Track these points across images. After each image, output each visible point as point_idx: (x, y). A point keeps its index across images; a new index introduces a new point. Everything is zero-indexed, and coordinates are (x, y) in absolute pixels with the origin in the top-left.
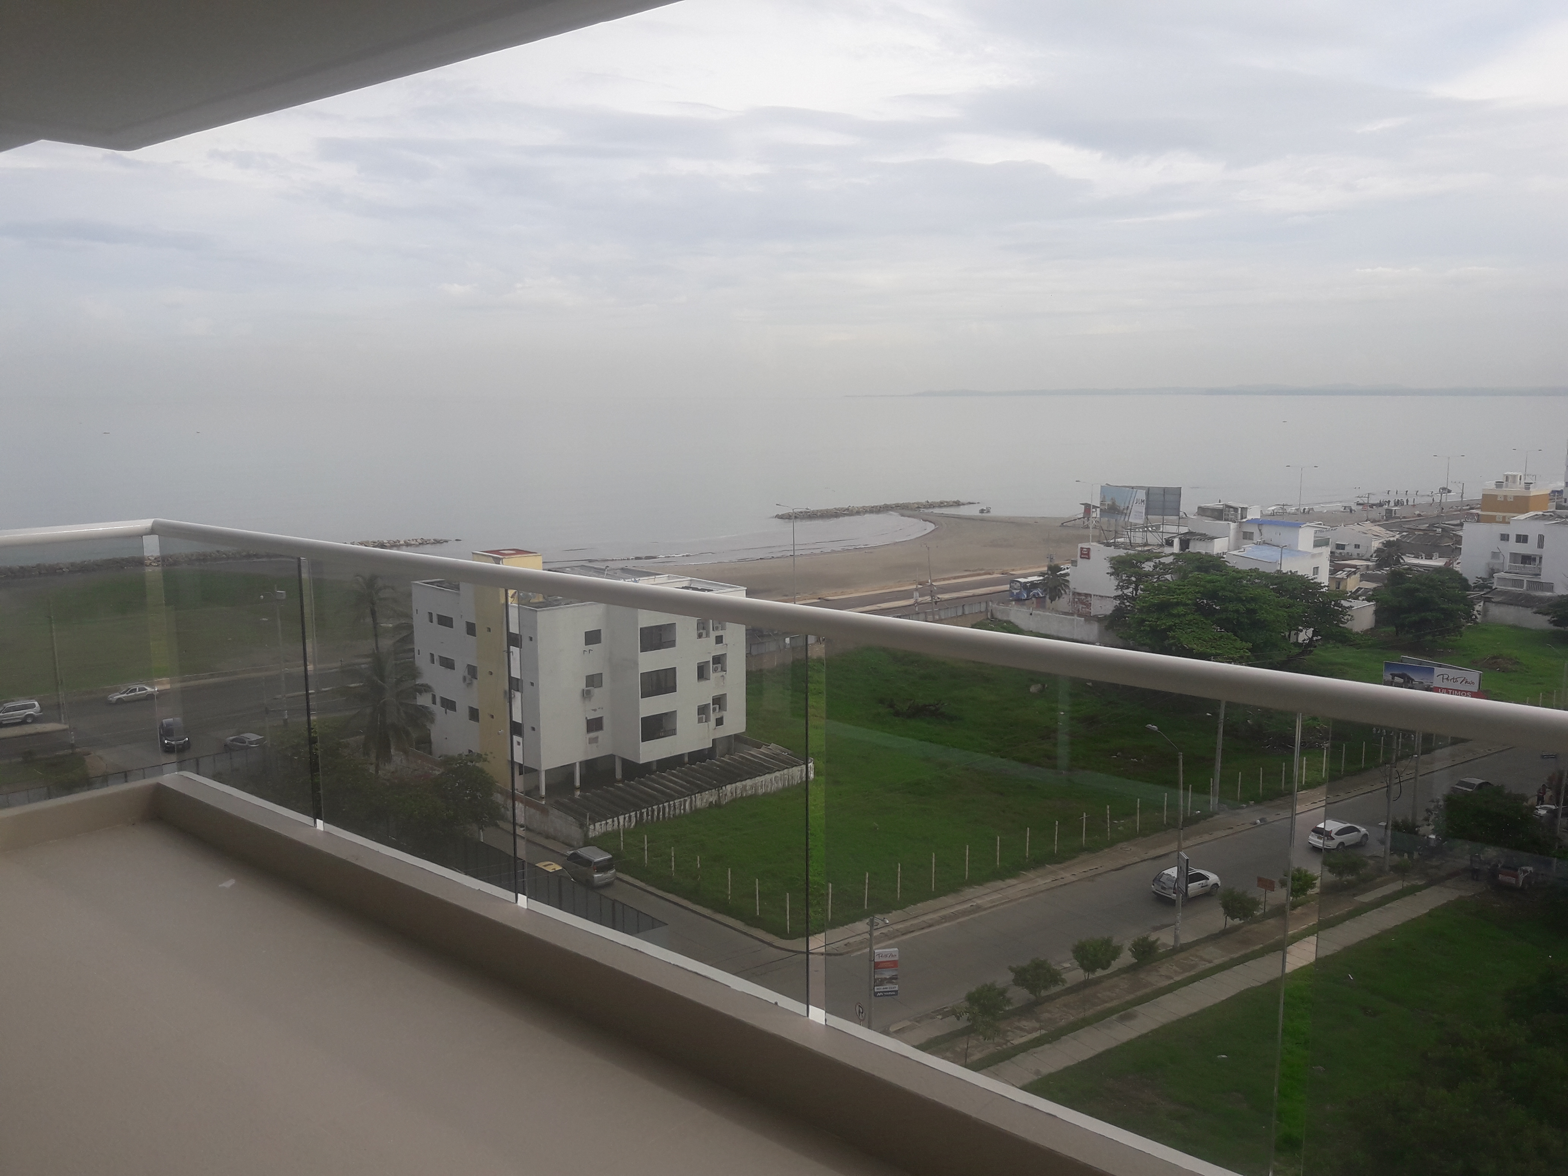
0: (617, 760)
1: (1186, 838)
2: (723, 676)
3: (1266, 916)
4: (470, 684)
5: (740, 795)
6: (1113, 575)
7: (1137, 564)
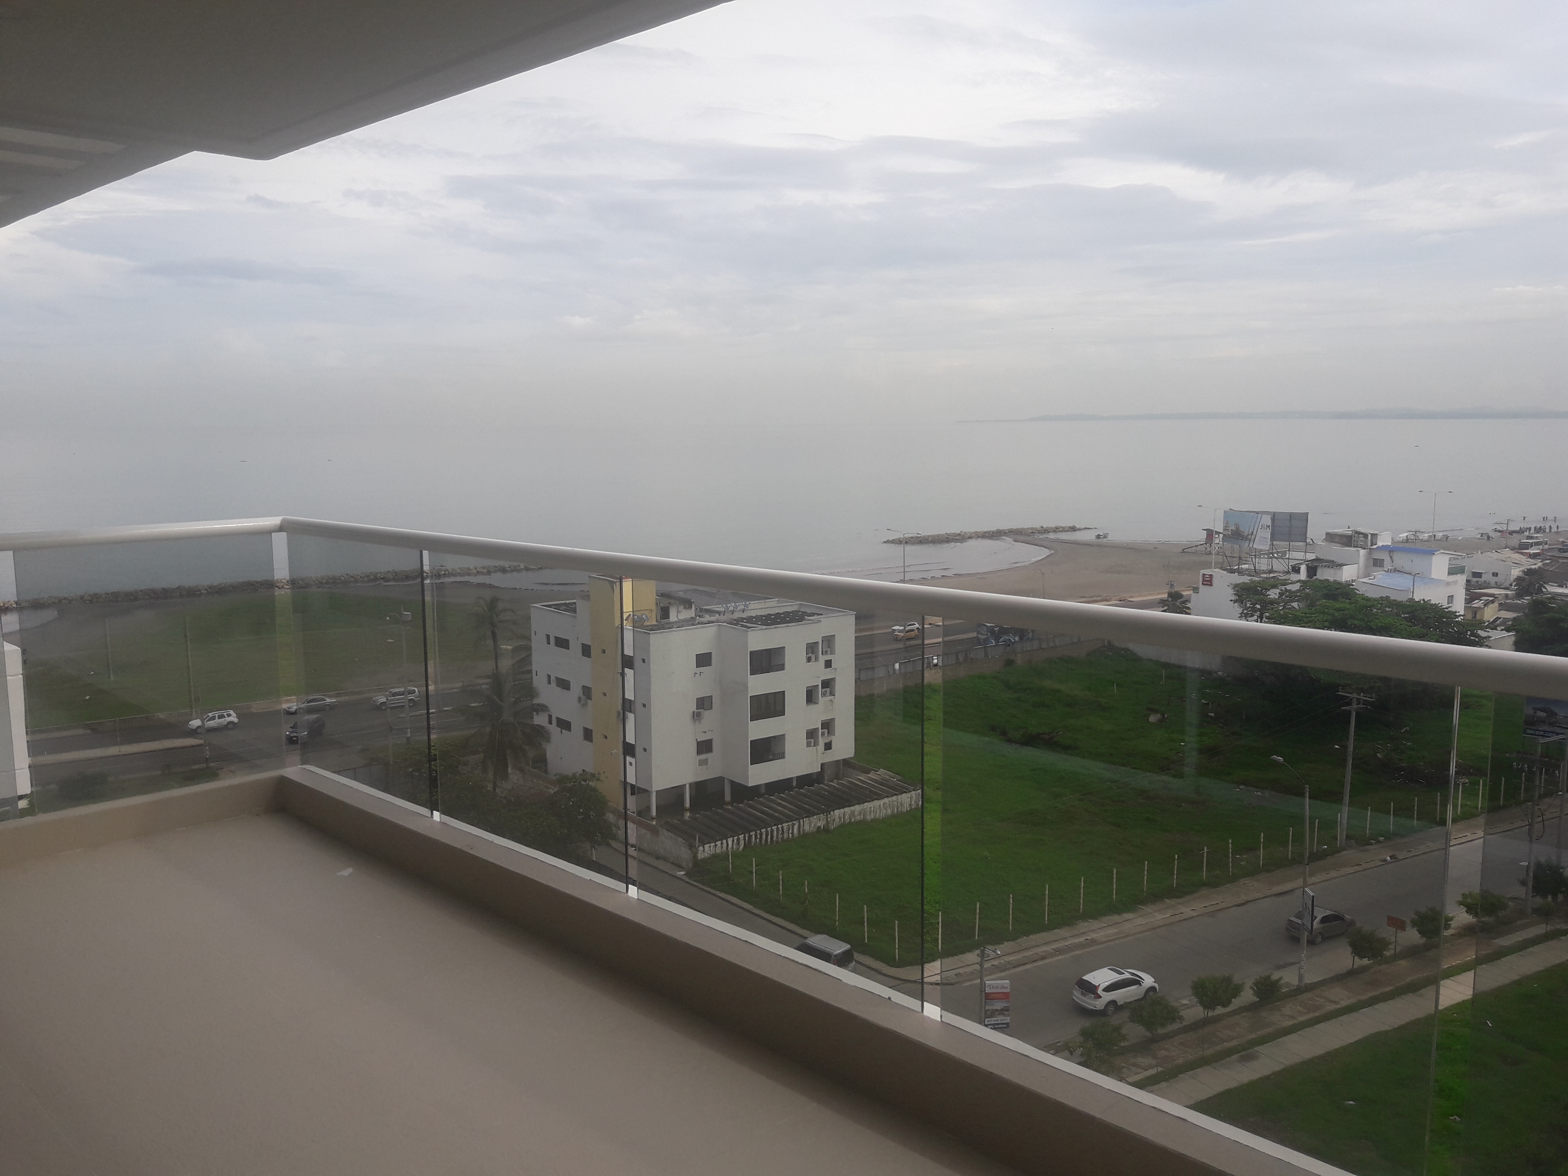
0: (726, 781)
1: (1312, 875)
2: (831, 700)
3: (1396, 957)
4: (585, 705)
5: (848, 821)
6: (1237, 602)
7: (1262, 590)
